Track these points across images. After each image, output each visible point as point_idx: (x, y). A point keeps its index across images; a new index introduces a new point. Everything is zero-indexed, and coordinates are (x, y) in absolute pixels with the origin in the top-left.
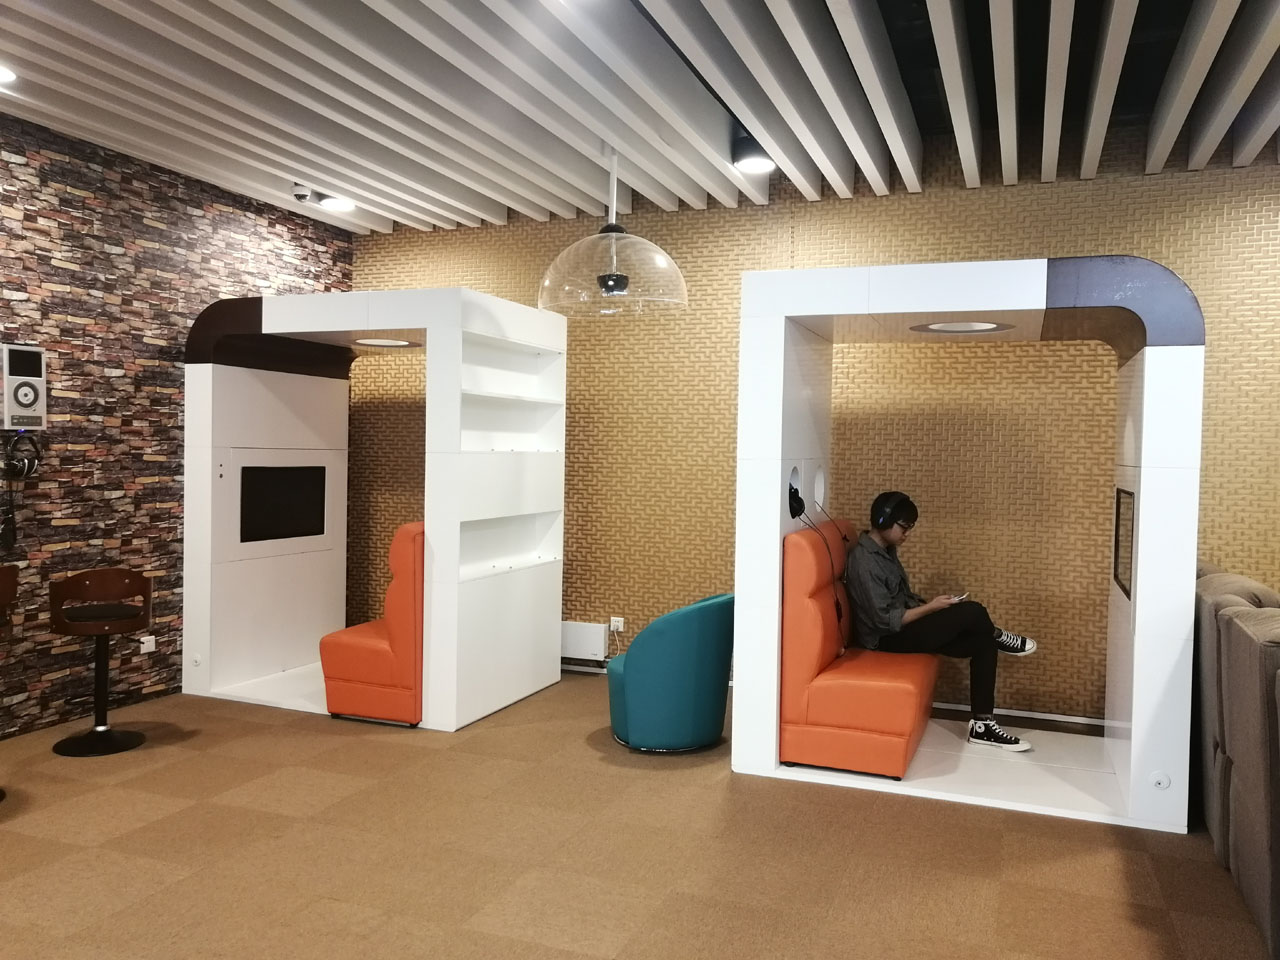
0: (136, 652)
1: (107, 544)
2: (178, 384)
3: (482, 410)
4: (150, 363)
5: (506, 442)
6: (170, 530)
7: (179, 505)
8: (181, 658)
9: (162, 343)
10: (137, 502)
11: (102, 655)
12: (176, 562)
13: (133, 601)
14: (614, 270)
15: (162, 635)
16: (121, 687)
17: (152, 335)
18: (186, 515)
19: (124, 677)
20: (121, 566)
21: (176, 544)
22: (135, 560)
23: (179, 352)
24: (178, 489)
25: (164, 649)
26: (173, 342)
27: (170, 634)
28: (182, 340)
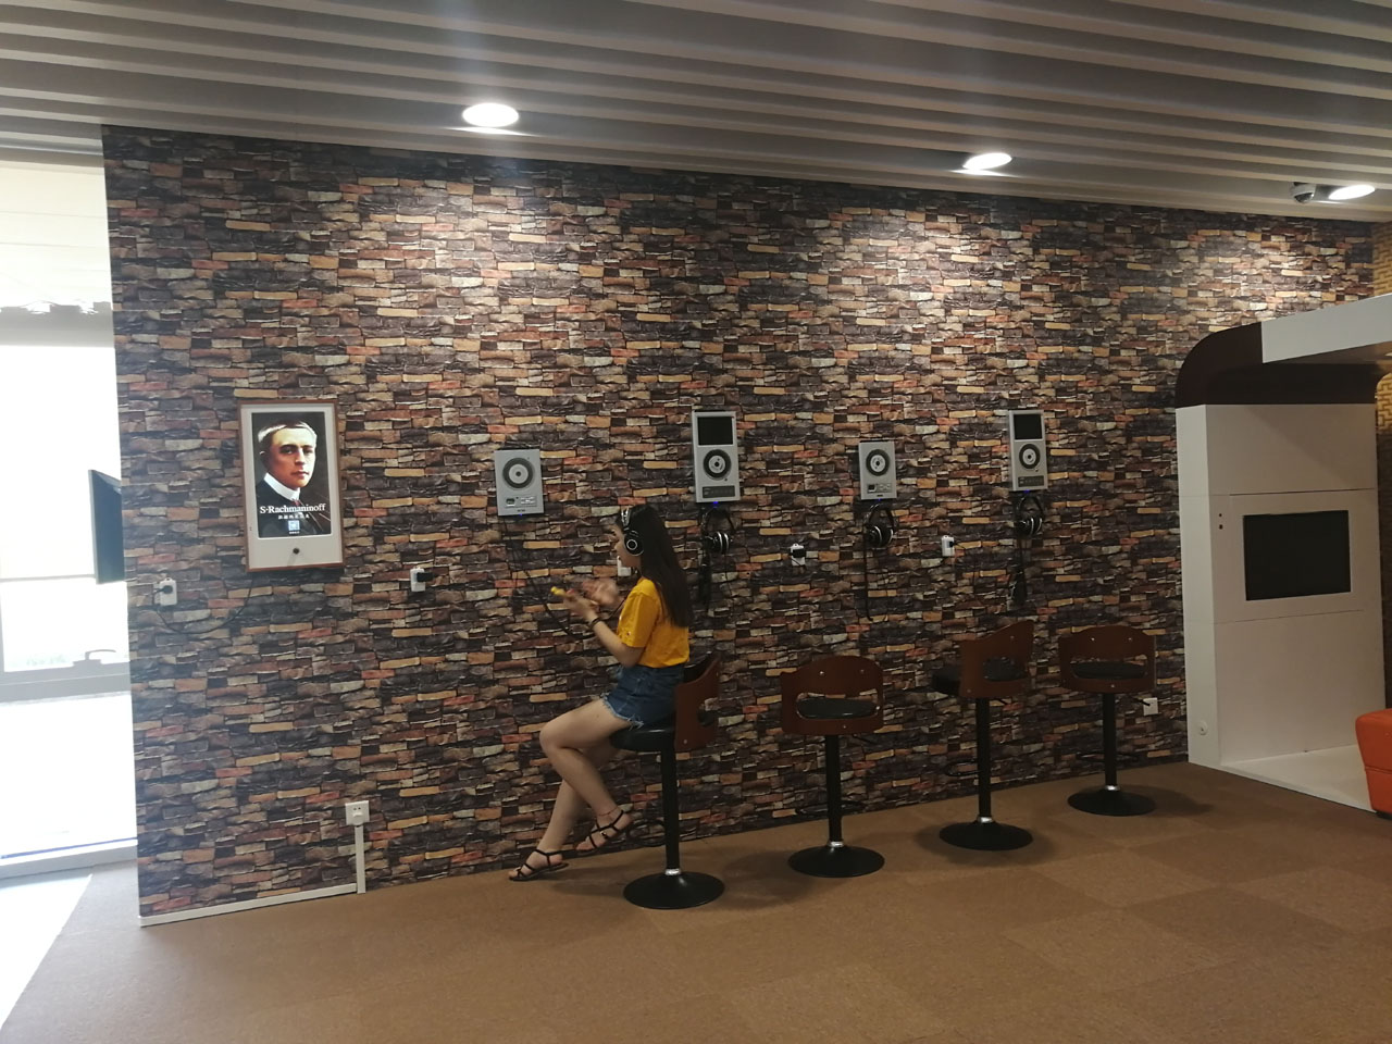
0: (1140, 713)
1: (1107, 601)
2: (1169, 431)
4: (1140, 412)
6: (1168, 586)
7: (1177, 560)
8: (1186, 724)
9: (1151, 389)
10: (1134, 557)
11: (1109, 713)
12: (1176, 621)
13: (1134, 660)
15: (1165, 697)
16: (1126, 748)
17: (1140, 384)
18: (1183, 570)
19: (1129, 737)
20: (1121, 623)
21: (1174, 601)
22: (1135, 617)
23: (1169, 396)
24: (1174, 542)
25: (1167, 713)
26: (1161, 387)
27: (1174, 696)
28: (1171, 383)
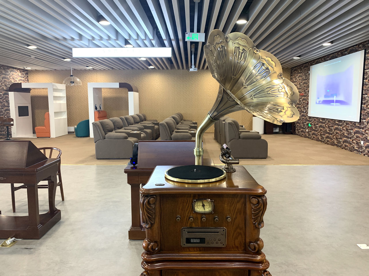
2: (8, 95)
3: (56, 98)
4: (5, 92)
5: (58, 102)
6: (9, 115)
10: (5, 111)
14: (72, 81)
17: (5, 88)
18: (11, 113)
23: (8, 90)
